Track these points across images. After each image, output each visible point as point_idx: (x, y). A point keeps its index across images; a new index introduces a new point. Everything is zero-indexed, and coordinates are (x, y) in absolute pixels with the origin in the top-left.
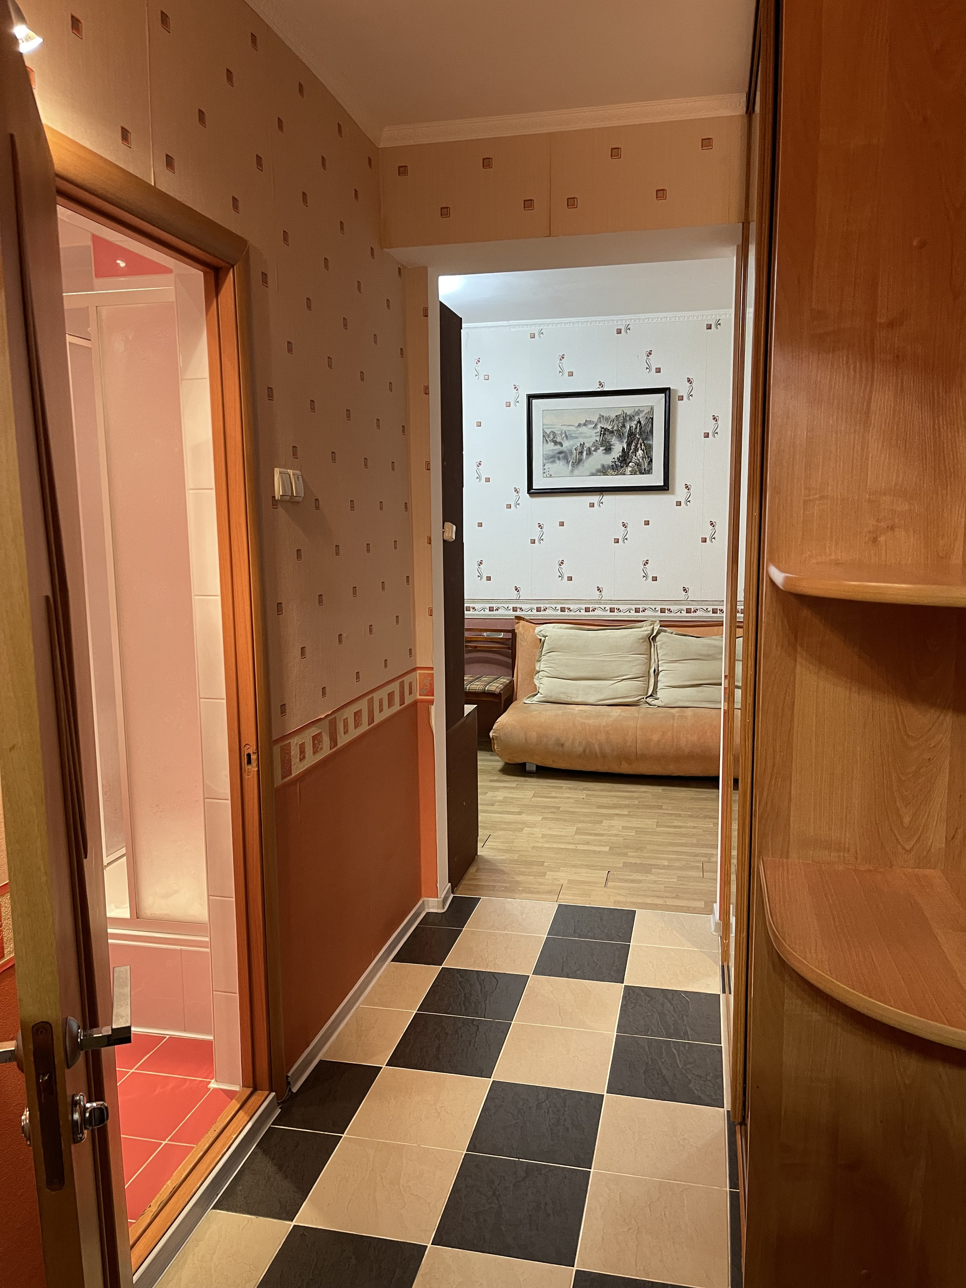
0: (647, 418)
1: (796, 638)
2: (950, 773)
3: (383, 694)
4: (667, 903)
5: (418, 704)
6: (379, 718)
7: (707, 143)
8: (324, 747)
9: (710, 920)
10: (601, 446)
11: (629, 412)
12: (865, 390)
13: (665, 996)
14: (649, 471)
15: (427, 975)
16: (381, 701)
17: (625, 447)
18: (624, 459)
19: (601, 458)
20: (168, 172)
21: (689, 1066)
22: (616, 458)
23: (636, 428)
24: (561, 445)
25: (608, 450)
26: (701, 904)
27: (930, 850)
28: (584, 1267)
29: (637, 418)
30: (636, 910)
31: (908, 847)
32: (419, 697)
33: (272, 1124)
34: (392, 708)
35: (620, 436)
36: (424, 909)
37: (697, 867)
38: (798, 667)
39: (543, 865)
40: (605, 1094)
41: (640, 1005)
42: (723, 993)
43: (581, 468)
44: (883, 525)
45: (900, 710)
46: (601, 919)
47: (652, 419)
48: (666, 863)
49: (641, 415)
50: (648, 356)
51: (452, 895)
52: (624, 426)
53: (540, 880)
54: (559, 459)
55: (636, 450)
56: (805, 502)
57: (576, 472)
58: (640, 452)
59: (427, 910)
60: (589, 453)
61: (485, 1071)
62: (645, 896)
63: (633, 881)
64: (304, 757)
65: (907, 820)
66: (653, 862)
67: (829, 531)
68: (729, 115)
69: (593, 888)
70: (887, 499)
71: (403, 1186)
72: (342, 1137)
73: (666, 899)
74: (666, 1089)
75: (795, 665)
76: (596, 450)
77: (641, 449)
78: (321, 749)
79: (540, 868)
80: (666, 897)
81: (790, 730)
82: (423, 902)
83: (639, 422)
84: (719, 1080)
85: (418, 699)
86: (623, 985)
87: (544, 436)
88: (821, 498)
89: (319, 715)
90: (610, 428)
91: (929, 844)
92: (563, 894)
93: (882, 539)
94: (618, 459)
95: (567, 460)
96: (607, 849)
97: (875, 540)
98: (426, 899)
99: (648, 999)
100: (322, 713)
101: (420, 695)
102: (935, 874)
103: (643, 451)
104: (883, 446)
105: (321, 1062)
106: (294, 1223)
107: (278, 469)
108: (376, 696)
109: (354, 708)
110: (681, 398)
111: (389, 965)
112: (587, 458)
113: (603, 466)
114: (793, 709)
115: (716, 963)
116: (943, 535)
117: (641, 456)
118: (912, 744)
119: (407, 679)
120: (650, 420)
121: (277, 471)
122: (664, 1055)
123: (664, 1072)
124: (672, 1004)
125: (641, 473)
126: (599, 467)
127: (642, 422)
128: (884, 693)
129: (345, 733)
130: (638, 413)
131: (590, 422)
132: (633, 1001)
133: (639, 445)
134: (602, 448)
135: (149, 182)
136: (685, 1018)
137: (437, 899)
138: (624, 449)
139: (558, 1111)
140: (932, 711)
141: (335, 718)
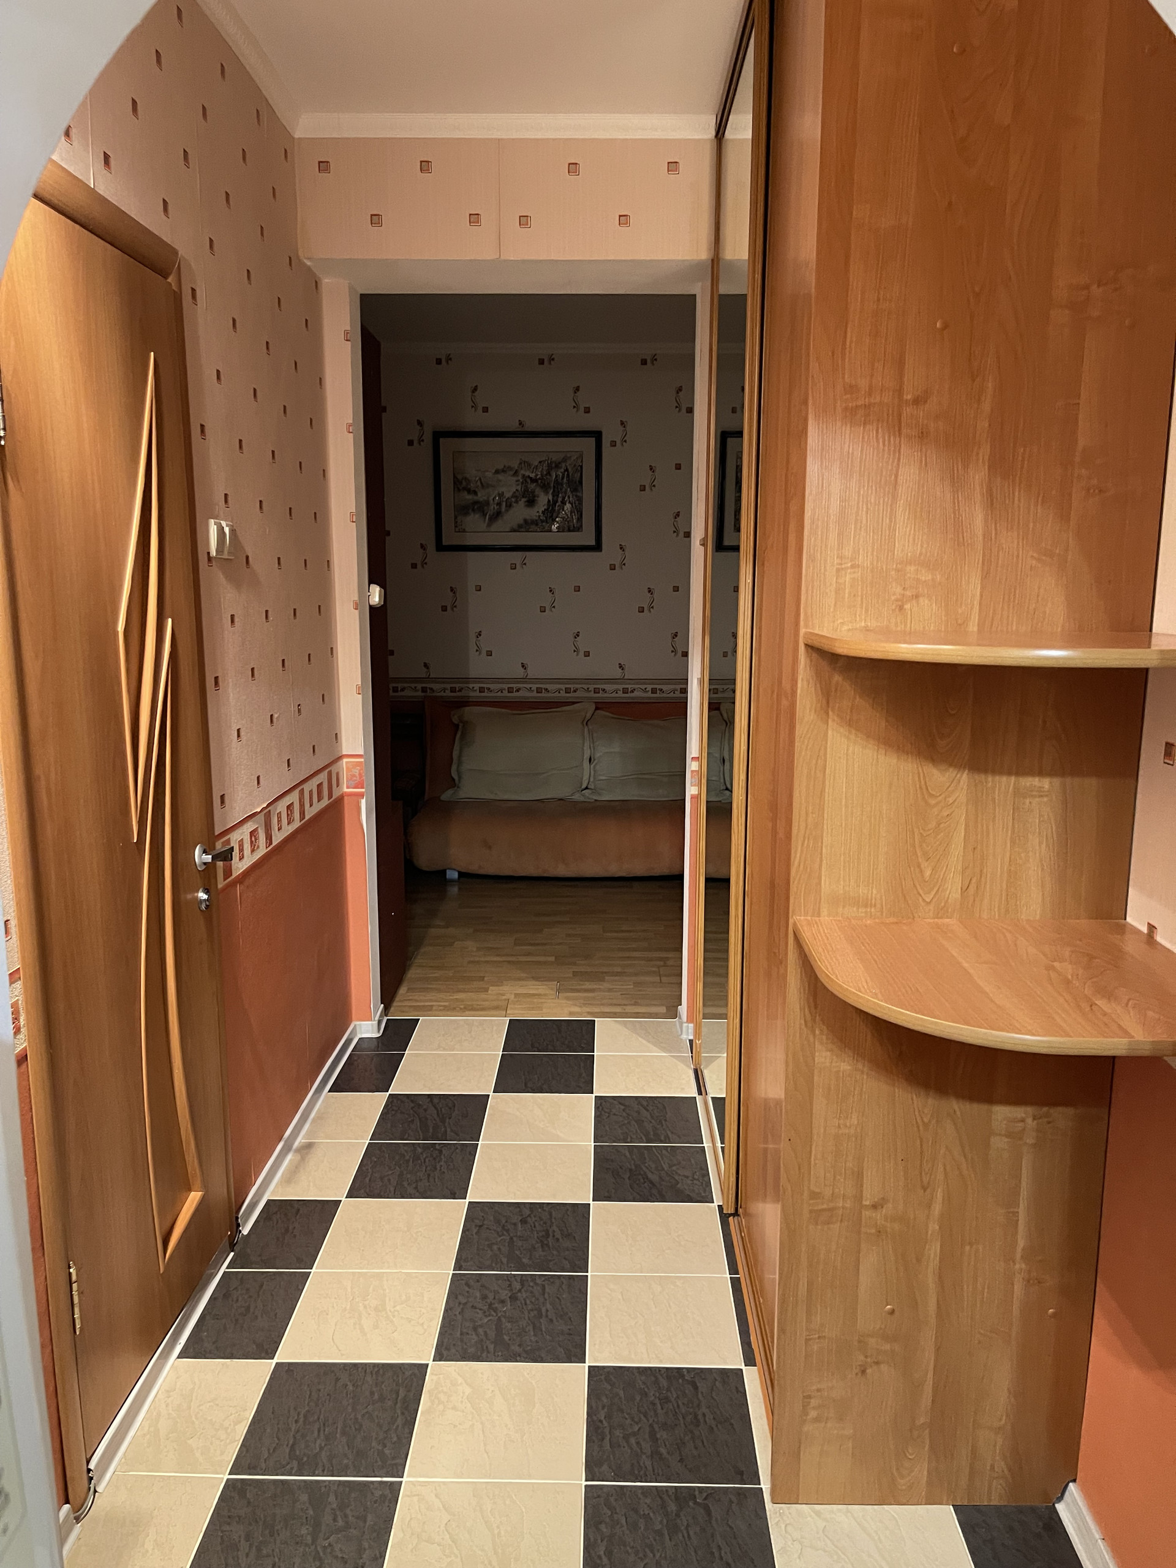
0: (575, 466)
1: (828, 703)
2: (965, 829)
3: (313, 784)
4: (626, 1011)
5: (346, 798)
6: (310, 813)
7: (673, 166)
8: (261, 846)
9: (675, 1025)
10: (523, 497)
11: (555, 458)
12: (893, 462)
13: (639, 1103)
14: (579, 529)
15: (373, 1104)
16: (311, 792)
17: (551, 498)
18: (550, 513)
19: (520, 512)
20: (105, 172)
21: (674, 1168)
22: (541, 512)
23: (563, 478)
24: (475, 493)
25: (531, 502)
26: (663, 1010)
27: (947, 901)
28: (596, 1361)
29: (563, 465)
30: (596, 1019)
31: (928, 900)
32: (346, 790)
33: (227, 1268)
34: (322, 801)
35: (545, 487)
36: (356, 1035)
37: (654, 972)
38: (830, 732)
39: (483, 980)
40: (591, 1202)
41: (614, 1114)
42: (700, 1093)
43: (499, 525)
44: (908, 593)
45: (923, 771)
46: (560, 1032)
47: (581, 467)
48: (619, 970)
49: (569, 462)
50: (575, 393)
51: (386, 1018)
52: (549, 473)
53: (483, 996)
54: (473, 510)
55: (563, 503)
56: (838, 570)
57: (494, 527)
58: (568, 506)
59: (359, 1036)
60: (509, 506)
61: (458, 1191)
62: (602, 1005)
63: (586, 991)
64: (243, 857)
65: (928, 873)
66: (605, 969)
67: (860, 598)
68: (696, 137)
69: (543, 1001)
70: (912, 569)
71: (390, 1311)
72: (310, 1272)
73: (625, 1007)
74: (654, 1191)
75: (827, 728)
76: (516, 502)
77: (569, 502)
78: (258, 847)
79: (481, 983)
80: (625, 1005)
81: (822, 792)
82: (355, 1026)
83: (567, 470)
84: (706, 1179)
85: (345, 792)
86: (593, 1096)
87: (454, 483)
88: (852, 567)
89: (255, 808)
90: (532, 475)
91: (947, 896)
92: (511, 1008)
93: (907, 606)
94: (543, 512)
95: (483, 512)
96: (552, 959)
97: (901, 608)
98: (358, 1023)
99: (623, 1107)
100: (259, 805)
101: (348, 788)
102: (952, 922)
103: (572, 504)
104: (908, 518)
105: (269, 1202)
106: (276, 1360)
107: (212, 520)
108: (307, 787)
109: (287, 801)
110: (613, 444)
111: (326, 1096)
112: (507, 511)
113: (526, 521)
114: (825, 772)
115: (689, 1066)
116: (961, 605)
117: (569, 510)
118: (932, 802)
119: (334, 769)
120: (579, 468)
121: (212, 521)
122: (647, 1161)
123: (650, 1175)
124: (648, 1110)
125: (569, 531)
126: (522, 522)
127: (570, 470)
128: (908, 754)
129: (279, 830)
130: (565, 460)
131: (510, 468)
132: (606, 1110)
133: (566, 498)
134: (524, 500)
135: (86, 182)
136: (663, 1122)
137: (370, 1022)
138: (549, 501)
139: (545, 1223)
140: (951, 770)
141: (270, 811)
